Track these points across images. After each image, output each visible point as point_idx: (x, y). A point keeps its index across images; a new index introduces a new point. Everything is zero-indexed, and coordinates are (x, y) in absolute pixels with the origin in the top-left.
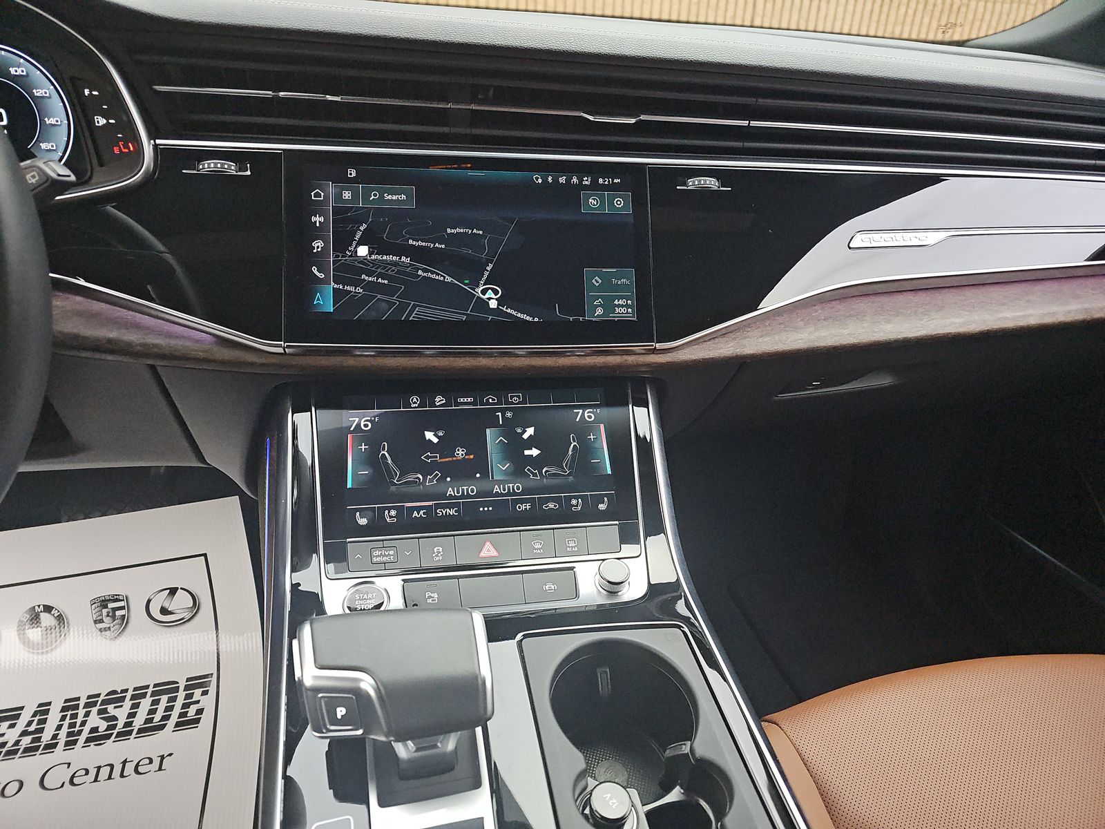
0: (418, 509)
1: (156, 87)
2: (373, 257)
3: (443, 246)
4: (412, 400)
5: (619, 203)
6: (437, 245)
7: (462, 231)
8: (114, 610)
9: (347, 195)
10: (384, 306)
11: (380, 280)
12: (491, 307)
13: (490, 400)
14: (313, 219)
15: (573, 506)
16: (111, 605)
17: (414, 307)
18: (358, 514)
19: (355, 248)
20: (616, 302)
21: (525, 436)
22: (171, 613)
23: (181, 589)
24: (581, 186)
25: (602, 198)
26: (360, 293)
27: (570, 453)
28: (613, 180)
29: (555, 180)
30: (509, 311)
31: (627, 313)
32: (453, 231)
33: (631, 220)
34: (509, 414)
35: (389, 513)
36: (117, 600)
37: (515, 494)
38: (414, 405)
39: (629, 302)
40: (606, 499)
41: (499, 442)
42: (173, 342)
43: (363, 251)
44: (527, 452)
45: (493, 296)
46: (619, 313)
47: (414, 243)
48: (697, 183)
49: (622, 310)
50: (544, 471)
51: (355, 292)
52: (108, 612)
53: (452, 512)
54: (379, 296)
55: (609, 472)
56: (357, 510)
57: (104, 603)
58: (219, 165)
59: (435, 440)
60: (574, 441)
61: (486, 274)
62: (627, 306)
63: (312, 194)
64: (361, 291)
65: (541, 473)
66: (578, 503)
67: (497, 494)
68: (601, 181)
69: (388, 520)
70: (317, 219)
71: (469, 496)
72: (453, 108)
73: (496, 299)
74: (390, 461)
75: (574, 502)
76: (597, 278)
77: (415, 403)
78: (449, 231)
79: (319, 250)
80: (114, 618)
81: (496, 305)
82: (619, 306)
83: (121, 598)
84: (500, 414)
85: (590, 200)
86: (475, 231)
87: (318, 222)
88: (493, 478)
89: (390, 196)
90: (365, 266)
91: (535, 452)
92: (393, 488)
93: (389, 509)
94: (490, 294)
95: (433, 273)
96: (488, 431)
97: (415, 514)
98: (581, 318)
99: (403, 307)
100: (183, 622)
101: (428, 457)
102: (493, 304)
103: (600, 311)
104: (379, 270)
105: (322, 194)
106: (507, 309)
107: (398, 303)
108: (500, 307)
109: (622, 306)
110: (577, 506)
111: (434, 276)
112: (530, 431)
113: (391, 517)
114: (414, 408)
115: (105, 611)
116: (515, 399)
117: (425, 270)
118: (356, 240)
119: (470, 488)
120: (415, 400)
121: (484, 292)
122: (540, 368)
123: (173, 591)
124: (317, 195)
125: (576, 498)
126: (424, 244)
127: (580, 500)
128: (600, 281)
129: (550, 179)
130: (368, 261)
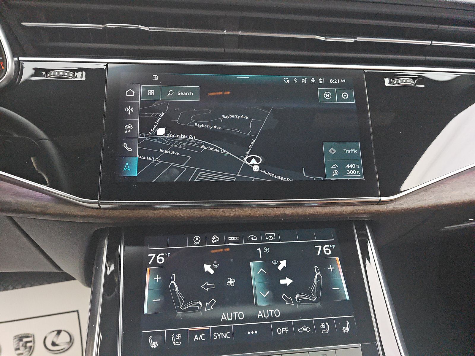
0: (199, 332)
1: (24, 24)
2: (168, 136)
3: (219, 128)
4: (195, 239)
5: (345, 96)
6: (215, 127)
7: (233, 116)
8: (27, 342)
9: (151, 93)
10: (176, 171)
11: (173, 153)
12: (254, 171)
13: (252, 238)
14: (126, 109)
15: (323, 329)
16: (25, 340)
17: (198, 171)
18: (151, 337)
19: (155, 130)
20: (348, 166)
21: (280, 268)
22: (57, 345)
23: (64, 331)
24: (317, 85)
25: (333, 92)
26: (158, 162)
27: (316, 282)
28: (340, 81)
29: (299, 80)
30: (268, 173)
31: (357, 174)
32: (226, 117)
33: (355, 107)
34: (266, 250)
35: (175, 336)
36: (28, 337)
37: (274, 318)
38: (197, 243)
39: (358, 166)
40: (348, 322)
41: (260, 273)
42: (20, 200)
43: (161, 131)
44: (282, 282)
45: (256, 163)
46: (350, 174)
47: (199, 126)
48: (400, 82)
49: (353, 172)
50: (296, 298)
51: (155, 162)
52: (23, 344)
53: (225, 336)
54: (172, 164)
55: (348, 298)
56: (150, 334)
57: (21, 338)
58: (61, 73)
59: (212, 272)
60: (318, 272)
61: (251, 147)
62: (356, 169)
63: (126, 92)
64: (159, 160)
65: (294, 299)
66: (326, 326)
67: (261, 319)
68: (331, 81)
69: (174, 343)
70: (129, 110)
71: (238, 321)
72: (227, 35)
73: (258, 165)
74: (177, 290)
75: (323, 325)
76: (332, 149)
77: (197, 241)
78: (223, 117)
79: (129, 131)
80: (26, 347)
81: (258, 169)
82: (350, 169)
83: (30, 336)
84: (259, 249)
85: (325, 94)
86: (242, 117)
87: (129, 112)
88: (257, 304)
89: (182, 93)
90: (163, 143)
91: (288, 281)
92: (179, 314)
93: (176, 333)
94: (253, 161)
95: (212, 147)
96: (251, 263)
97: (196, 338)
98: (322, 178)
99: (190, 171)
100: (64, 351)
101: (206, 286)
102: (256, 169)
103: (336, 172)
104: (173, 145)
105: (134, 92)
106: (266, 172)
107: (186, 169)
108: (261, 171)
109: (353, 169)
110: (325, 329)
111: (212, 149)
112: (283, 264)
113: (177, 340)
114: (196, 245)
115: (21, 343)
116: (271, 237)
117: (206, 145)
118: (156, 124)
119: (239, 313)
120: (197, 239)
121: (249, 160)
122: (292, 216)
123: (59, 332)
124: (130, 93)
125: (324, 321)
126: (205, 126)
127: (327, 324)
128: (335, 151)
129: (295, 80)
130: (165, 139)
